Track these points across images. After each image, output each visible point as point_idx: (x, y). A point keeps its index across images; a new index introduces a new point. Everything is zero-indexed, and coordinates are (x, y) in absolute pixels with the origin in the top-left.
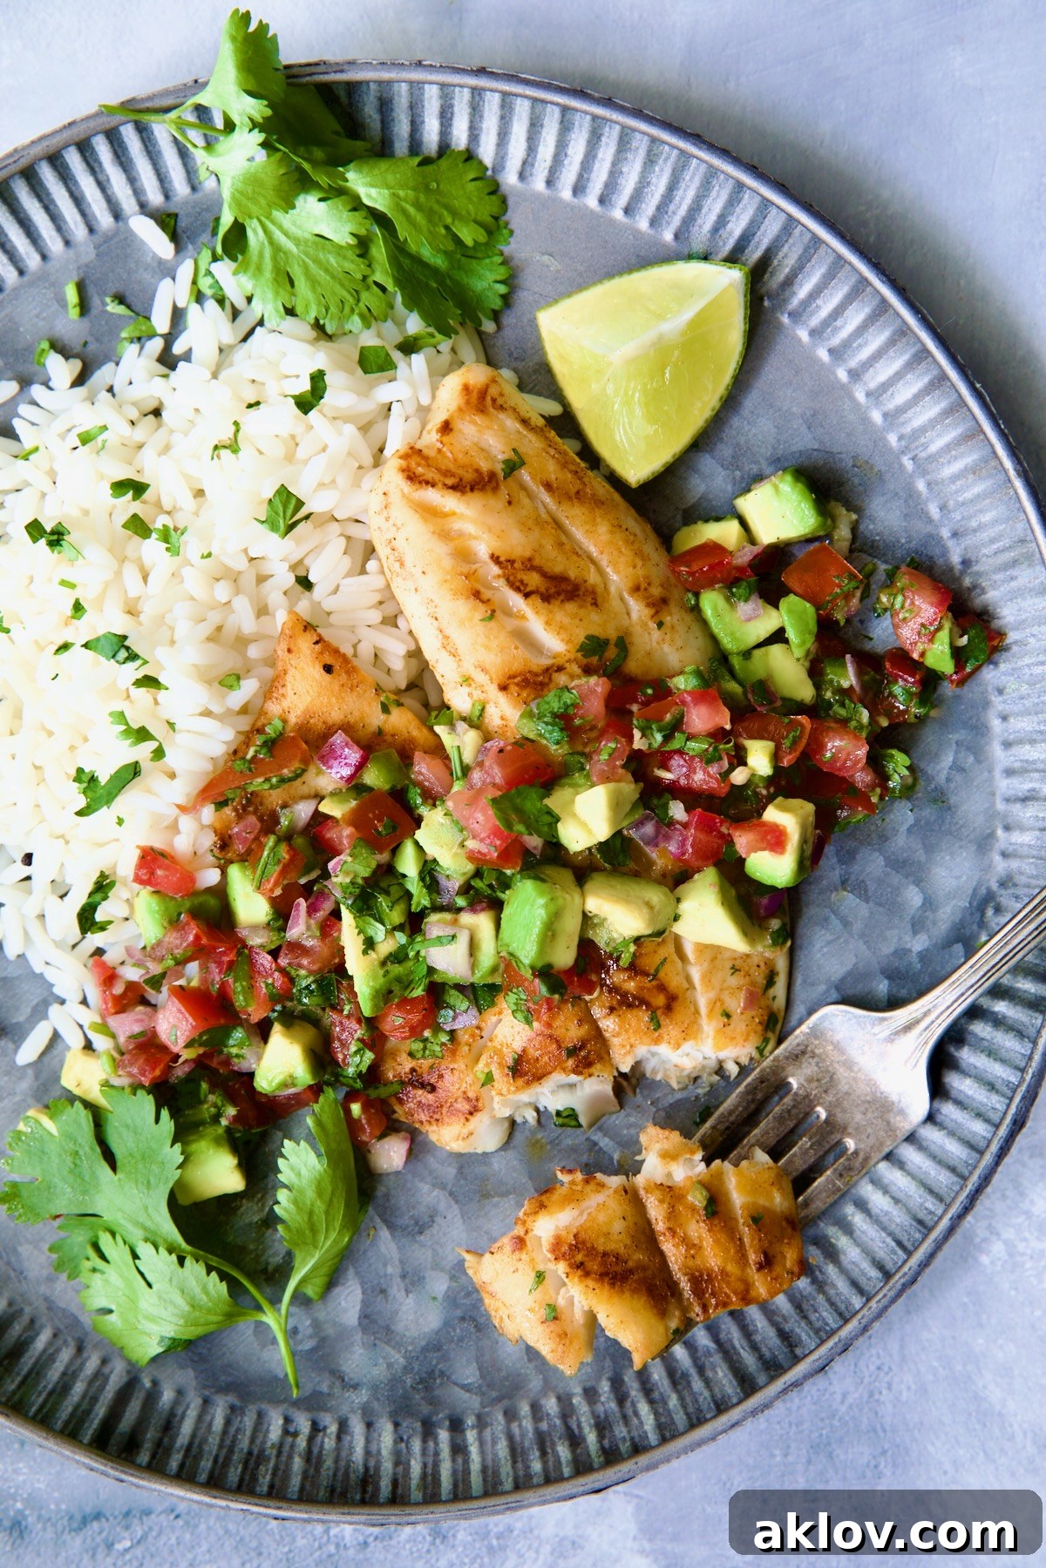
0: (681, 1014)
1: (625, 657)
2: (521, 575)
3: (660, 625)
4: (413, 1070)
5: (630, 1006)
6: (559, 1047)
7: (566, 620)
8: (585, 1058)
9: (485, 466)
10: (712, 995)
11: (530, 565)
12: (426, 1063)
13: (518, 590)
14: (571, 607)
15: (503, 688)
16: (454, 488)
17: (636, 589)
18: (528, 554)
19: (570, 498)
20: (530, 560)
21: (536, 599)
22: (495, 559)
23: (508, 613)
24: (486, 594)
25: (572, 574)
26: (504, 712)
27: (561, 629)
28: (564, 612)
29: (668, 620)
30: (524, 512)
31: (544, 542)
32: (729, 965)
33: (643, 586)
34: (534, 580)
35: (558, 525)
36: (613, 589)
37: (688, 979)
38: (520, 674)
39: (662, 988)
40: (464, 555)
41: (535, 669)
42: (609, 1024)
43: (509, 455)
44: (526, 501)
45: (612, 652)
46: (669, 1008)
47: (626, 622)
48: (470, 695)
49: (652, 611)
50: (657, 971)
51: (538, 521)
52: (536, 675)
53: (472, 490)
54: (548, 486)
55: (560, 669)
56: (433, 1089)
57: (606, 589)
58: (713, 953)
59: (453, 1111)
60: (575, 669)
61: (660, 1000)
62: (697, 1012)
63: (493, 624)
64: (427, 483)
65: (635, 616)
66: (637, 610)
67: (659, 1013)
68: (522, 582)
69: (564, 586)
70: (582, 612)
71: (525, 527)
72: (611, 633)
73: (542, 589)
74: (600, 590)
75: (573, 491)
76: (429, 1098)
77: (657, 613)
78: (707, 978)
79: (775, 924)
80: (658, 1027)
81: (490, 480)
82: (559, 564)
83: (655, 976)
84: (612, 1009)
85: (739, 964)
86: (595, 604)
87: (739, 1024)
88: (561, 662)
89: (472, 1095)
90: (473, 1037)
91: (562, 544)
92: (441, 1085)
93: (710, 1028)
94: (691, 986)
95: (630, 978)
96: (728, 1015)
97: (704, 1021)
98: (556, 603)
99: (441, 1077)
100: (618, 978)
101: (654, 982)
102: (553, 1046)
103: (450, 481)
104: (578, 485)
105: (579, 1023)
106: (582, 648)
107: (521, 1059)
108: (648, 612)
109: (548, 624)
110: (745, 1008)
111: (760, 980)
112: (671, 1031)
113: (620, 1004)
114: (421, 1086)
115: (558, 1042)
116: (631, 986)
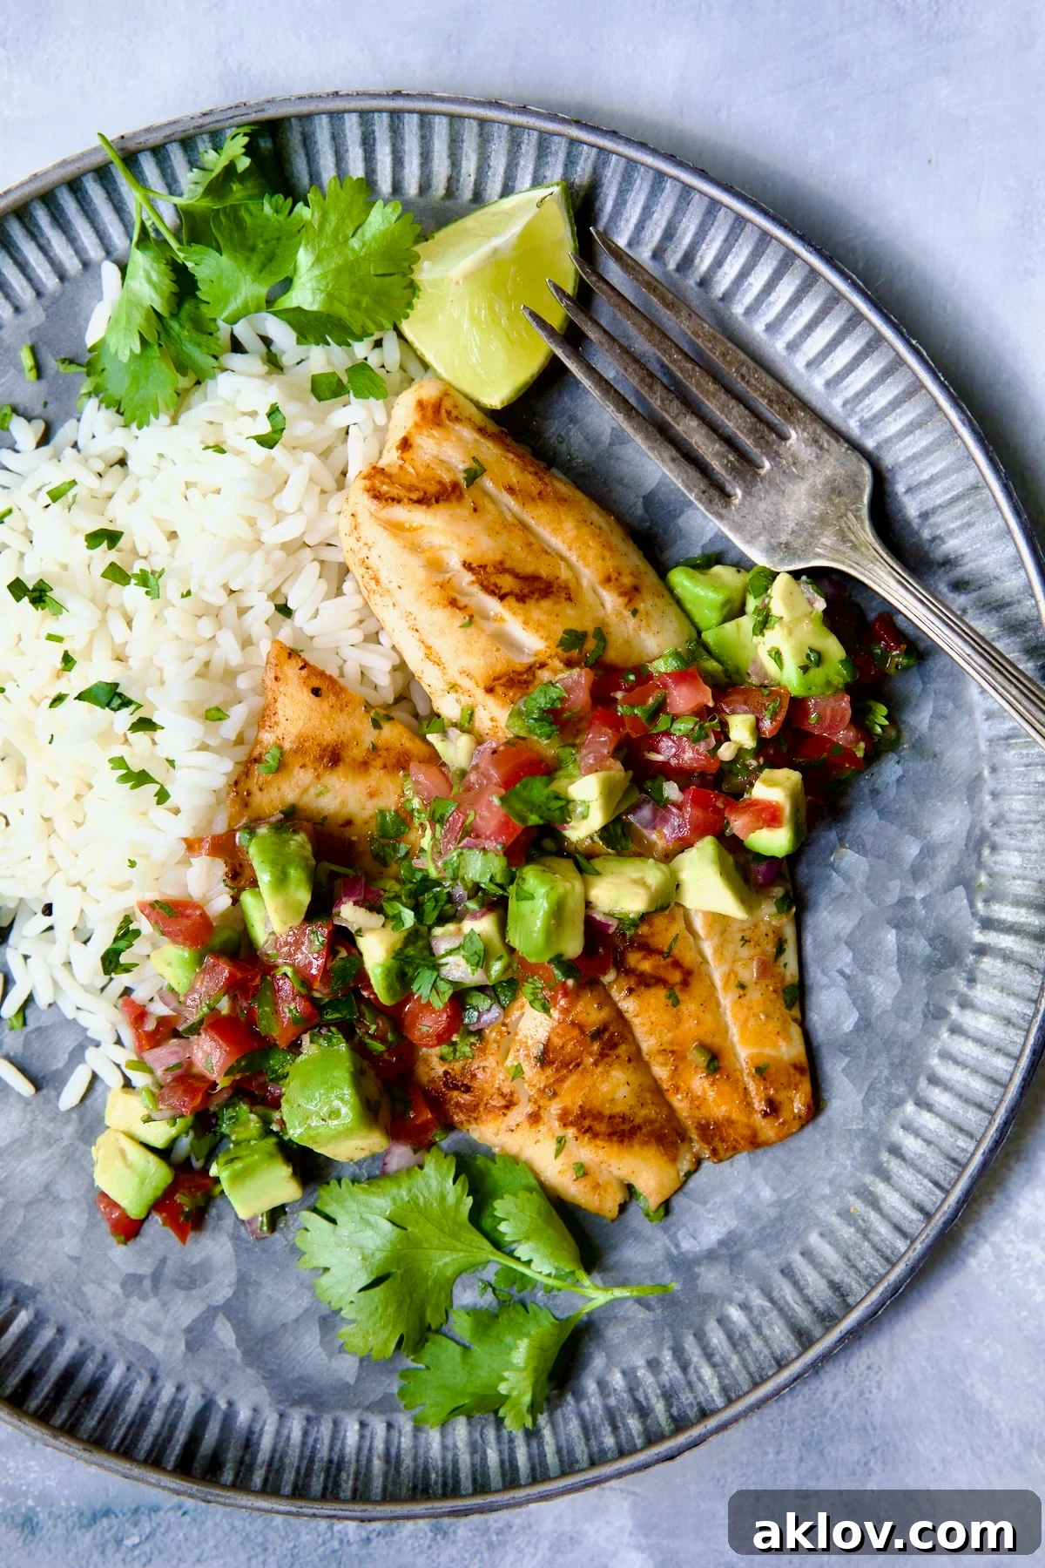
0: (697, 988)
1: (605, 648)
2: (494, 579)
3: (635, 612)
4: (446, 1073)
5: (648, 986)
6: (582, 1032)
7: (543, 618)
8: (611, 1038)
9: (447, 478)
10: (725, 968)
11: (501, 568)
12: (458, 1066)
13: (492, 593)
14: (546, 604)
15: (490, 690)
16: (419, 502)
17: (608, 580)
18: (498, 557)
19: (533, 499)
20: (501, 563)
21: (511, 600)
22: (468, 566)
23: (486, 617)
24: (463, 601)
25: (544, 572)
26: (495, 717)
27: (539, 627)
28: (540, 610)
29: (641, 606)
30: (490, 518)
31: (513, 544)
32: (738, 936)
33: (614, 576)
34: (507, 582)
35: (524, 527)
36: (585, 582)
37: (701, 953)
38: (506, 674)
39: (677, 964)
40: (435, 565)
41: (519, 668)
42: (628, 1005)
43: (469, 464)
44: (491, 507)
45: (591, 644)
46: (685, 983)
47: (601, 614)
48: (458, 701)
49: (625, 600)
50: (670, 948)
51: (505, 525)
52: (521, 674)
53: (437, 501)
54: (511, 490)
55: (543, 665)
56: (468, 1089)
57: (579, 583)
58: (719, 921)
59: (490, 1110)
60: (557, 664)
61: (676, 977)
62: (713, 985)
63: (472, 630)
64: (393, 499)
65: (609, 606)
66: (611, 601)
67: (677, 989)
68: (496, 585)
69: (537, 585)
70: (557, 608)
71: (492, 532)
72: (589, 626)
73: (517, 591)
74: (572, 585)
75: (535, 492)
76: (466, 1098)
77: (630, 601)
78: (719, 950)
79: (778, 892)
80: (676, 1003)
81: (454, 491)
82: (529, 565)
83: (669, 954)
84: (631, 991)
85: (748, 934)
86: (569, 599)
87: (755, 994)
88: (542, 658)
89: (506, 1090)
90: (500, 1033)
91: (530, 545)
92: (475, 1084)
93: (727, 1000)
94: (705, 961)
95: (644, 958)
96: (742, 986)
97: (721, 994)
98: (531, 603)
99: (474, 1076)
100: (633, 959)
101: (669, 960)
102: (576, 1032)
103: (415, 496)
104: (540, 486)
105: (600, 1008)
106: (561, 643)
107: (547, 1048)
108: (621, 601)
109: (526, 623)
110: (758, 978)
111: (770, 949)
112: (690, 1006)
113: (638, 984)
114: (456, 1088)
115: (580, 1027)
116: (646, 966)
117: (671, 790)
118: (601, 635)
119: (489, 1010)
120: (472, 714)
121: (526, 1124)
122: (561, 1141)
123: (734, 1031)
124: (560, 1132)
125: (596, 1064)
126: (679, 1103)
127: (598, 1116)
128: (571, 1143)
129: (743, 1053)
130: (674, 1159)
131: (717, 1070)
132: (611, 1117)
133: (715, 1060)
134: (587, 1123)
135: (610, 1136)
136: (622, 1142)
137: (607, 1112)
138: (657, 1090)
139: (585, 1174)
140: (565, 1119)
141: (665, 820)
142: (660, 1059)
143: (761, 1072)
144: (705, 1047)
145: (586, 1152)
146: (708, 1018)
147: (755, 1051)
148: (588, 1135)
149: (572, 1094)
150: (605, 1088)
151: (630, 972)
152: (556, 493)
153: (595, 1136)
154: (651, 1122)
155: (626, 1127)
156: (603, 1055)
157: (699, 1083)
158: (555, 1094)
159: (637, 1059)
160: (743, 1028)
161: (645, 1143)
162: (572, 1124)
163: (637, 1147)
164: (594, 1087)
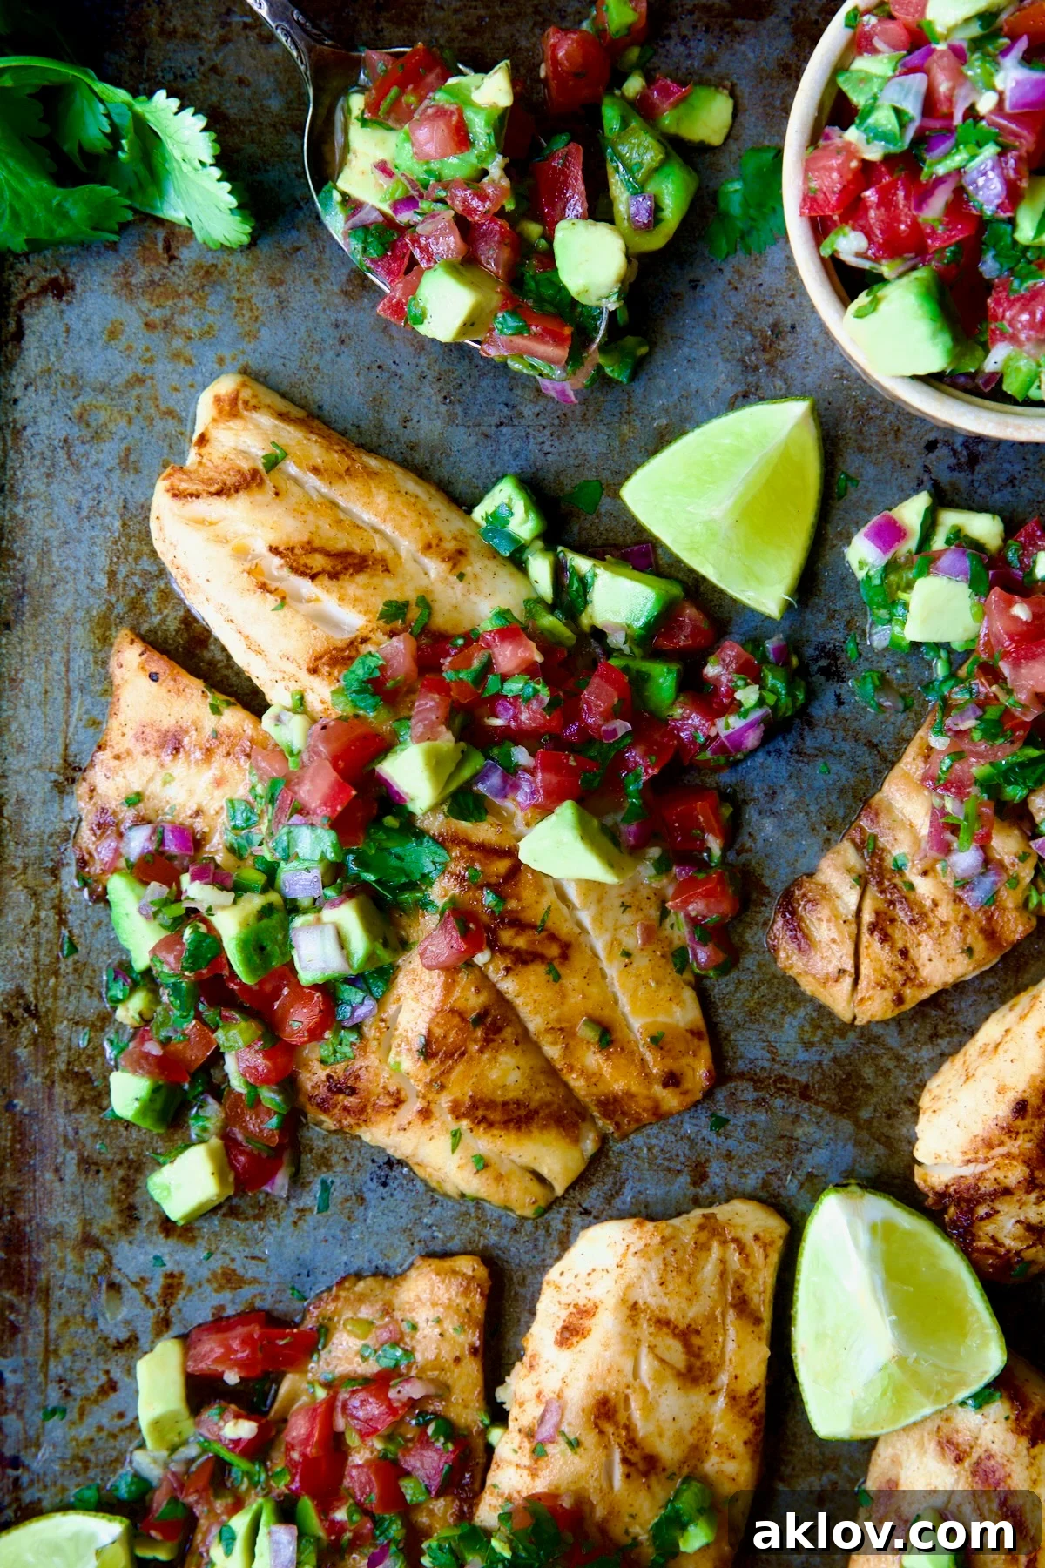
0: (579, 960)
1: (430, 615)
2: (304, 560)
3: (461, 576)
4: (329, 1077)
5: (525, 963)
6: (464, 1019)
7: (359, 593)
8: (494, 1022)
9: (246, 466)
10: (607, 937)
11: (310, 548)
12: (340, 1068)
13: (303, 574)
14: (362, 578)
15: (314, 671)
16: (219, 493)
17: (428, 547)
18: (305, 538)
19: (341, 477)
20: (309, 543)
21: (325, 579)
22: (275, 550)
23: (299, 599)
24: (273, 585)
25: (357, 547)
26: (321, 693)
27: (356, 602)
28: (355, 586)
29: (468, 570)
30: (294, 500)
31: (320, 523)
32: (617, 903)
33: (434, 543)
34: (318, 562)
35: (334, 504)
36: (403, 553)
37: (579, 924)
38: (326, 652)
39: (553, 937)
41: (340, 644)
42: (508, 986)
43: (270, 449)
44: (295, 489)
45: (414, 613)
46: (565, 957)
47: (424, 582)
49: (449, 565)
50: (543, 921)
51: (311, 504)
52: (343, 650)
53: (237, 491)
54: (316, 470)
55: (365, 640)
56: (353, 1091)
57: (398, 555)
58: (592, 888)
59: (377, 1109)
60: (380, 636)
61: (554, 951)
62: (596, 956)
63: (285, 611)
64: (191, 495)
65: (433, 574)
66: (435, 568)
67: (556, 963)
68: (306, 566)
69: (350, 560)
70: (375, 581)
71: (298, 512)
72: (410, 594)
73: (329, 568)
74: (390, 555)
75: (342, 469)
76: (351, 1101)
77: (454, 565)
78: (598, 919)
79: (655, 852)
80: (558, 978)
81: (253, 477)
82: (341, 542)
83: (543, 929)
84: (508, 970)
85: (628, 900)
86: (387, 570)
87: (642, 962)
88: (365, 633)
89: (393, 1089)
90: (379, 1029)
91: (340, 521)
92: (360, 1085)
93: (613, 970)
94: (584, 930)
95: (517, 934)
96: (627, 954)
97: (605, 964)
98: (345, 578)
99: (357, 1077)
100: (506, 936)
101: (544, 934)
102: (456, 1020)
103: (213, 489)
104: (347, 462)
105: (478, 991)
106: (382, 616)
107: (429, 1040)
108: (445, 567)
109: (341, 599)
110: (644, 944)
111: (654, 913)
112: (573, 981)
113: (515, 963)
114: (340, 1091)
115: (461, 1015)
116: (521, 942)
117: (521, 755)
118: (425, 603)
119: (362, 1003)
120: (302, 698)
121: (417, 1122)
122: (456, 1136)
123: (624, 1000)
124: (454, 1126)
125: (481, 1051)
126: (577, 1083)
127: (491, 1105)
128: (467, 1138)
129: (637, 1022)
130: (576, 1140)
131: (610, 1043)
132: (505, 1104)
133: (607, 1035)
134: (480, 1113)
135: (506, 1124)
136: (519, 1128)
137: (500, 1100)
138: (551, 1071)
139: (486, 1166)
140: (457, 1111)
141: (516, 787)
142: (549, 1038)
143: (657, 1041)
144: (594, 1021)
145: (485, 1143)
146: (594, 990)
147: (648, 1020)
148: (483, 1126)
149: (461, 1086)
150: (494, 1075)
151: (505, 950)
152: (365, 467)
153: (491, 1125)
154: (549, 1104)
155: (523, 1112)
156: (487, 1041)
157: (593, 1059)
158: (442, 1087)
159: (524, 1040)
160: (634, 998)
161: (544, 1127)
162: (465, 1115)
163: (536, 1132)
164: (482, 1076)
